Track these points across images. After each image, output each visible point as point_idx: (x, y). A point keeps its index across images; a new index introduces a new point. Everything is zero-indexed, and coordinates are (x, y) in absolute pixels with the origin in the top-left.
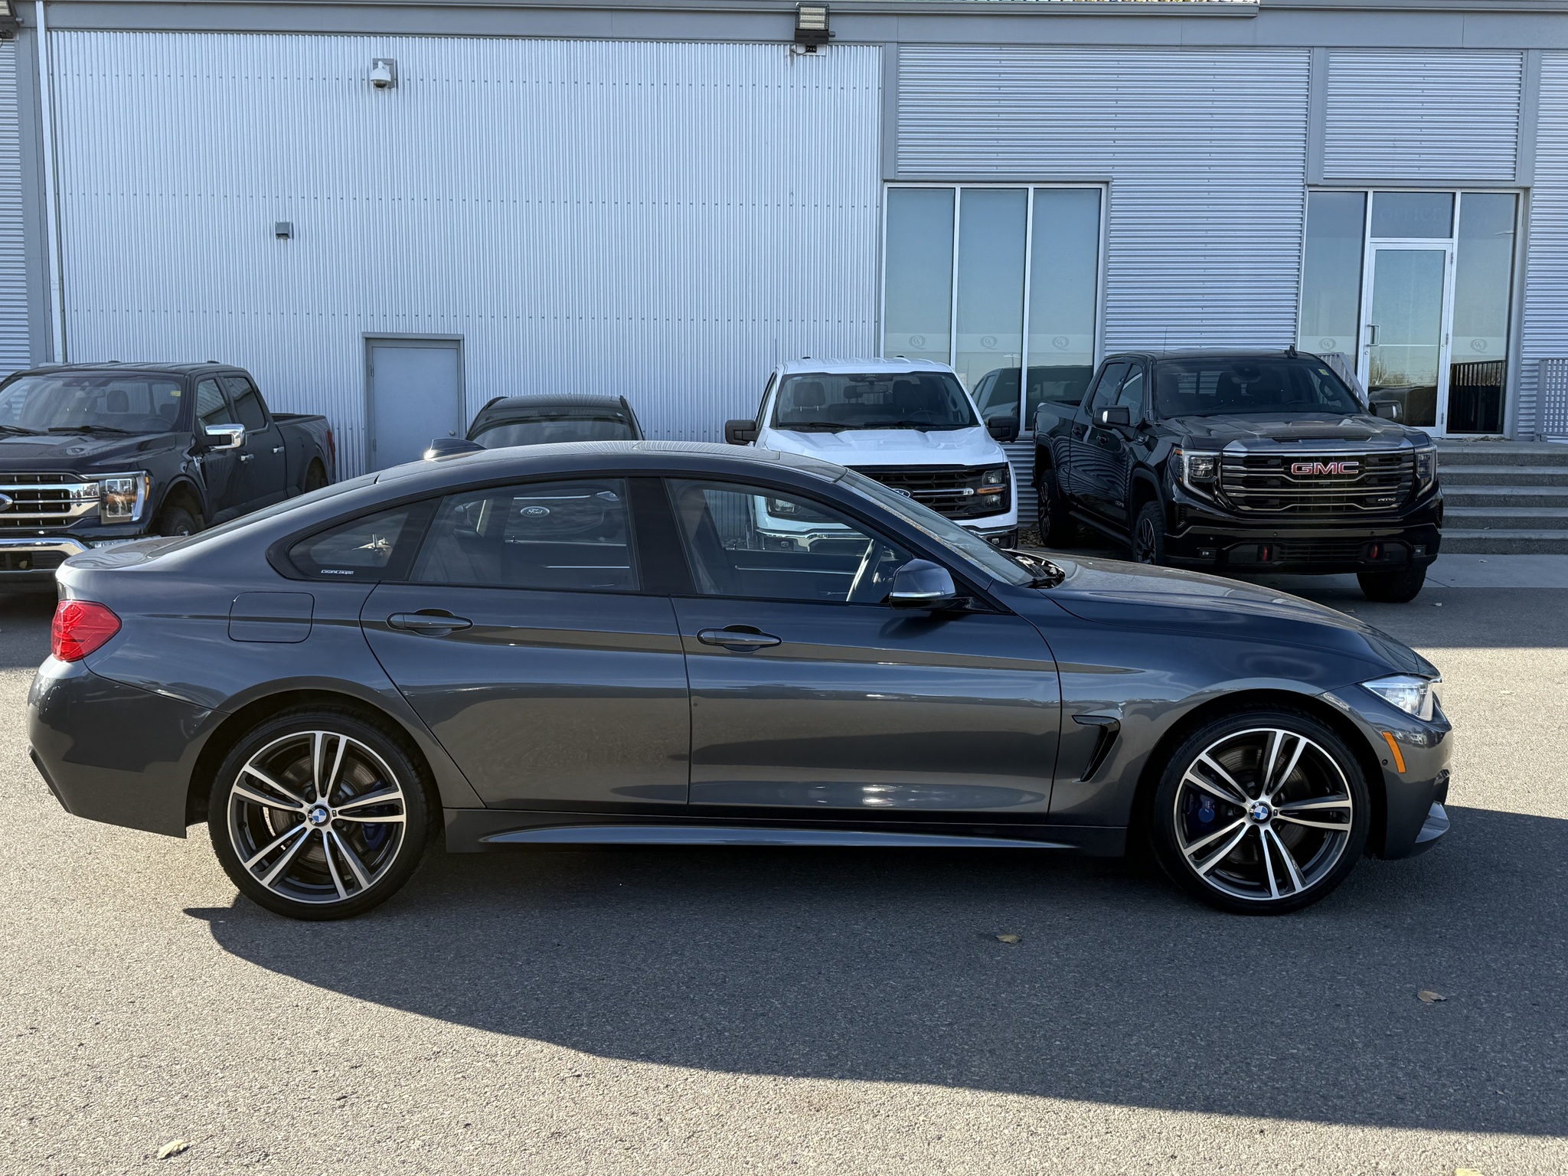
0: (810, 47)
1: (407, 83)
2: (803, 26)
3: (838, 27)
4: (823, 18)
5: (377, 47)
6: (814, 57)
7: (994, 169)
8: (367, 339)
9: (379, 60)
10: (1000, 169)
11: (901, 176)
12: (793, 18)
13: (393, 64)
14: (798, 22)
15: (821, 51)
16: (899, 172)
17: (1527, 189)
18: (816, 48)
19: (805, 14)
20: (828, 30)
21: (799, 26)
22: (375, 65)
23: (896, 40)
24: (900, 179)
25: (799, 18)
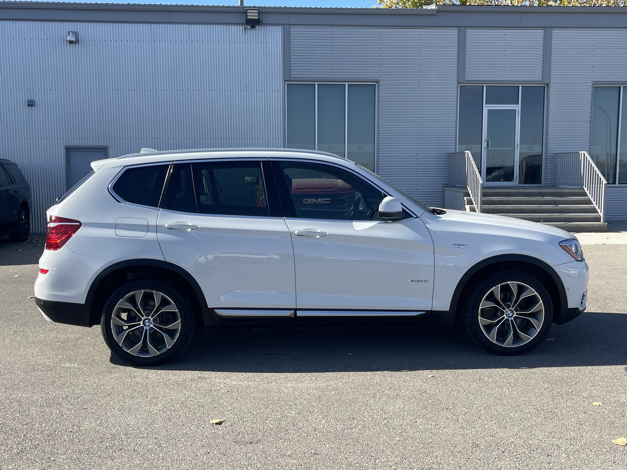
0: (253, 26)
1: (83, 42)
2: (249, 17)
3: (265, 18)
4: (257, 14)
5: (70, 26)
6: (254, 30)
7: (330, 76)
8: (67, 148)
9: (71, 32)
10: (333, 76)
11: (292, 79)
12: (245, 15)
13: (76, 34)
14: (247, 16)
15: (257, 28)
16: (291, 77)
17: (548, 84)
18: (255, 26)
19: (249, 13)
20: (259, 19)
21: (247, 17)
22: (69, 35)
23: (289, 23)
24: (292, 80)
25: (247, 14)
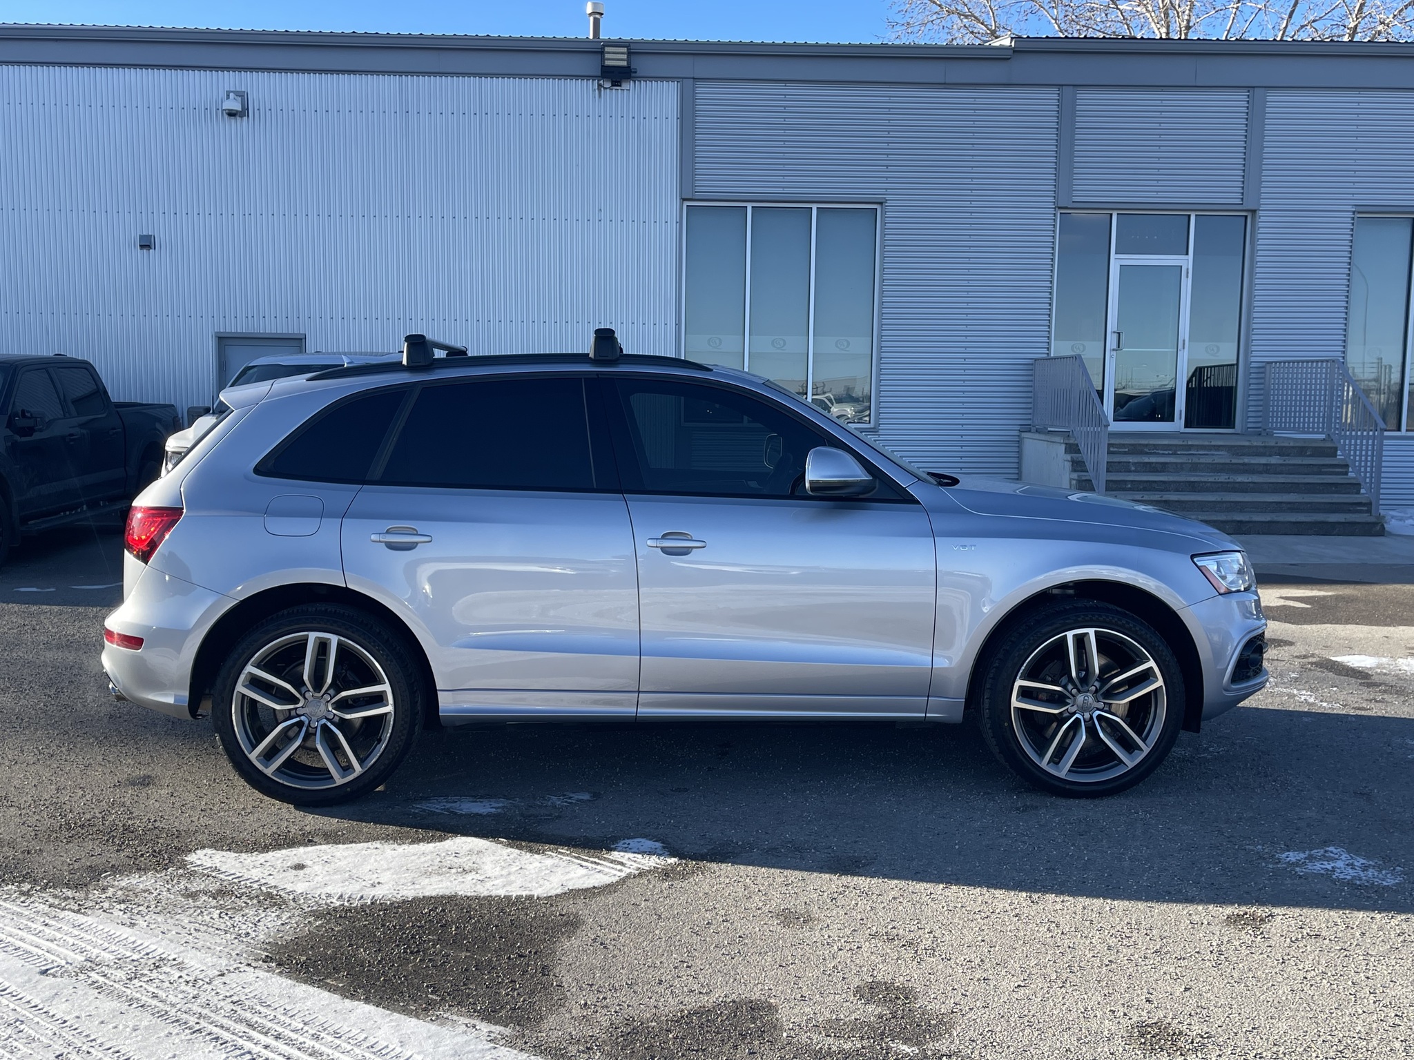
0: (616, 82)
1: (257, 112)
2: (607, 63)
3: (641, 64)
4: (625, 57)
5: (230, 80)
6: (620, 91)
7: (780, 190)
8: (219, 338)
9: (232, 92)
10: (787, 190)
11: (698, 196)
12: (599, 56)
13: (244, 96)
14: (603, 59)
15: (625, 85)
16: (696, 192)
17: (1254, 212)
18: (620, 82)
19: (609, 53)
20: (629, 67)
21: (604, 63)
22: (228, 97)
23: (692, 76)
24: (697, 198)
25: (604, 56)
